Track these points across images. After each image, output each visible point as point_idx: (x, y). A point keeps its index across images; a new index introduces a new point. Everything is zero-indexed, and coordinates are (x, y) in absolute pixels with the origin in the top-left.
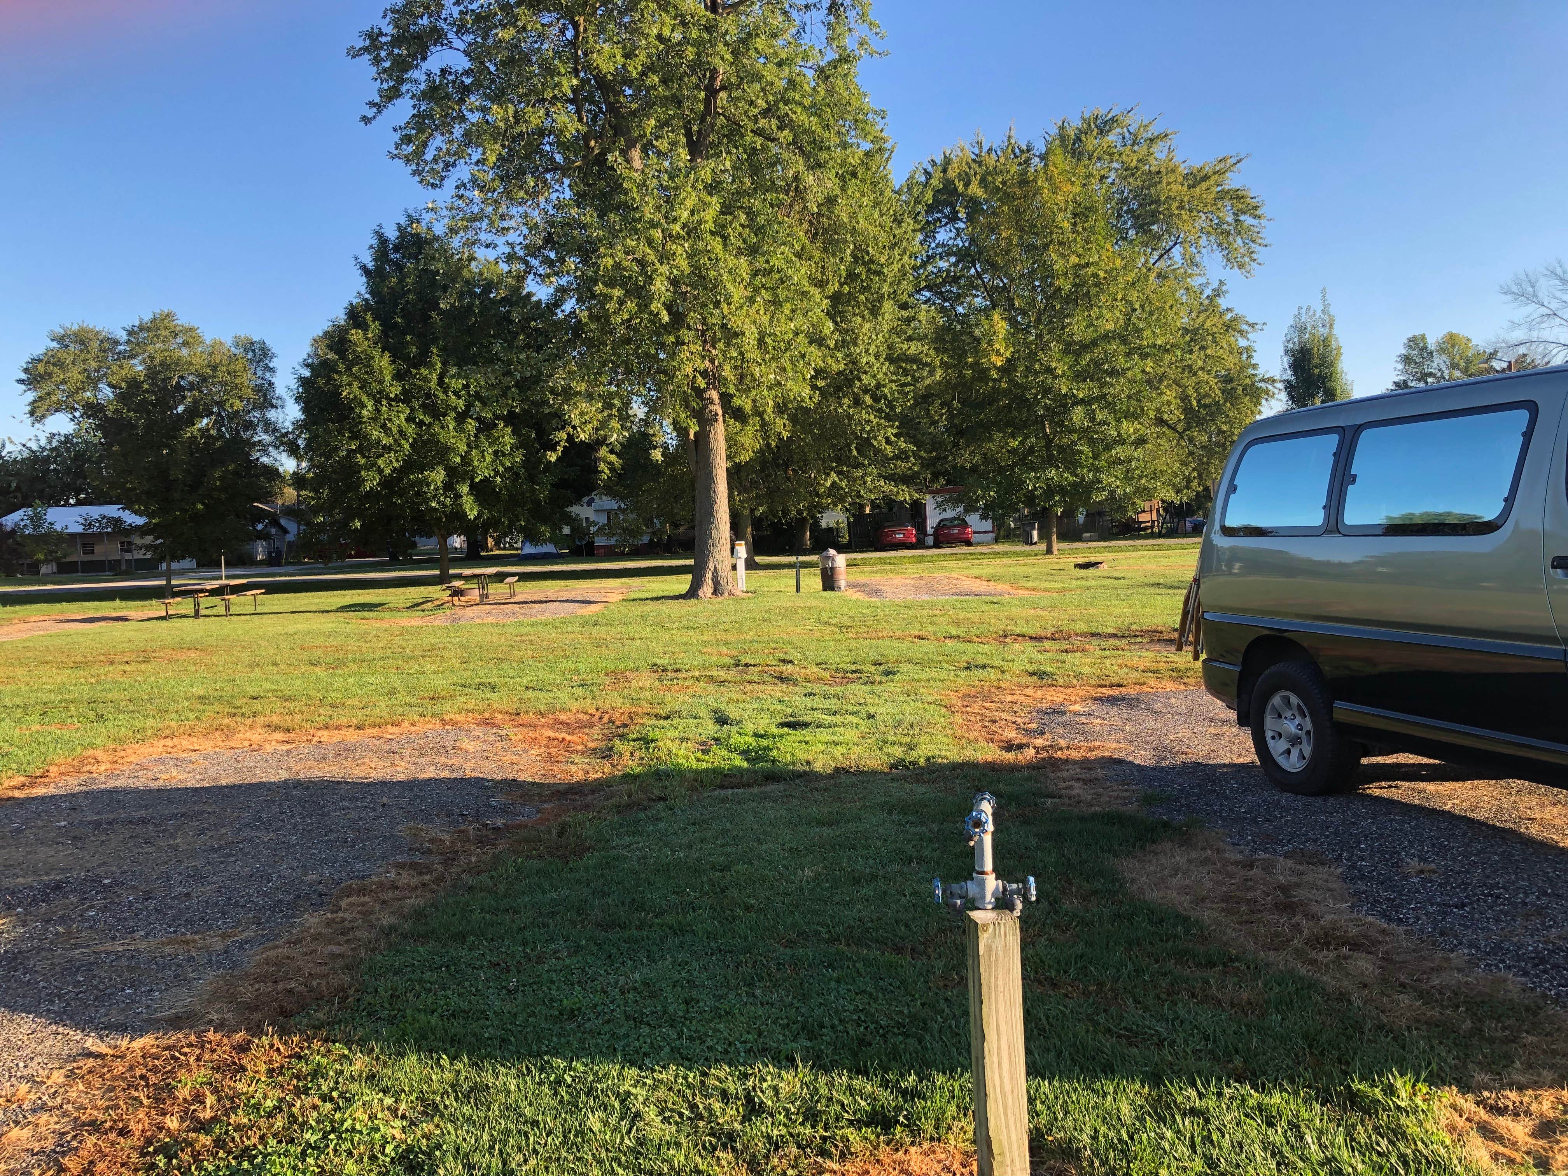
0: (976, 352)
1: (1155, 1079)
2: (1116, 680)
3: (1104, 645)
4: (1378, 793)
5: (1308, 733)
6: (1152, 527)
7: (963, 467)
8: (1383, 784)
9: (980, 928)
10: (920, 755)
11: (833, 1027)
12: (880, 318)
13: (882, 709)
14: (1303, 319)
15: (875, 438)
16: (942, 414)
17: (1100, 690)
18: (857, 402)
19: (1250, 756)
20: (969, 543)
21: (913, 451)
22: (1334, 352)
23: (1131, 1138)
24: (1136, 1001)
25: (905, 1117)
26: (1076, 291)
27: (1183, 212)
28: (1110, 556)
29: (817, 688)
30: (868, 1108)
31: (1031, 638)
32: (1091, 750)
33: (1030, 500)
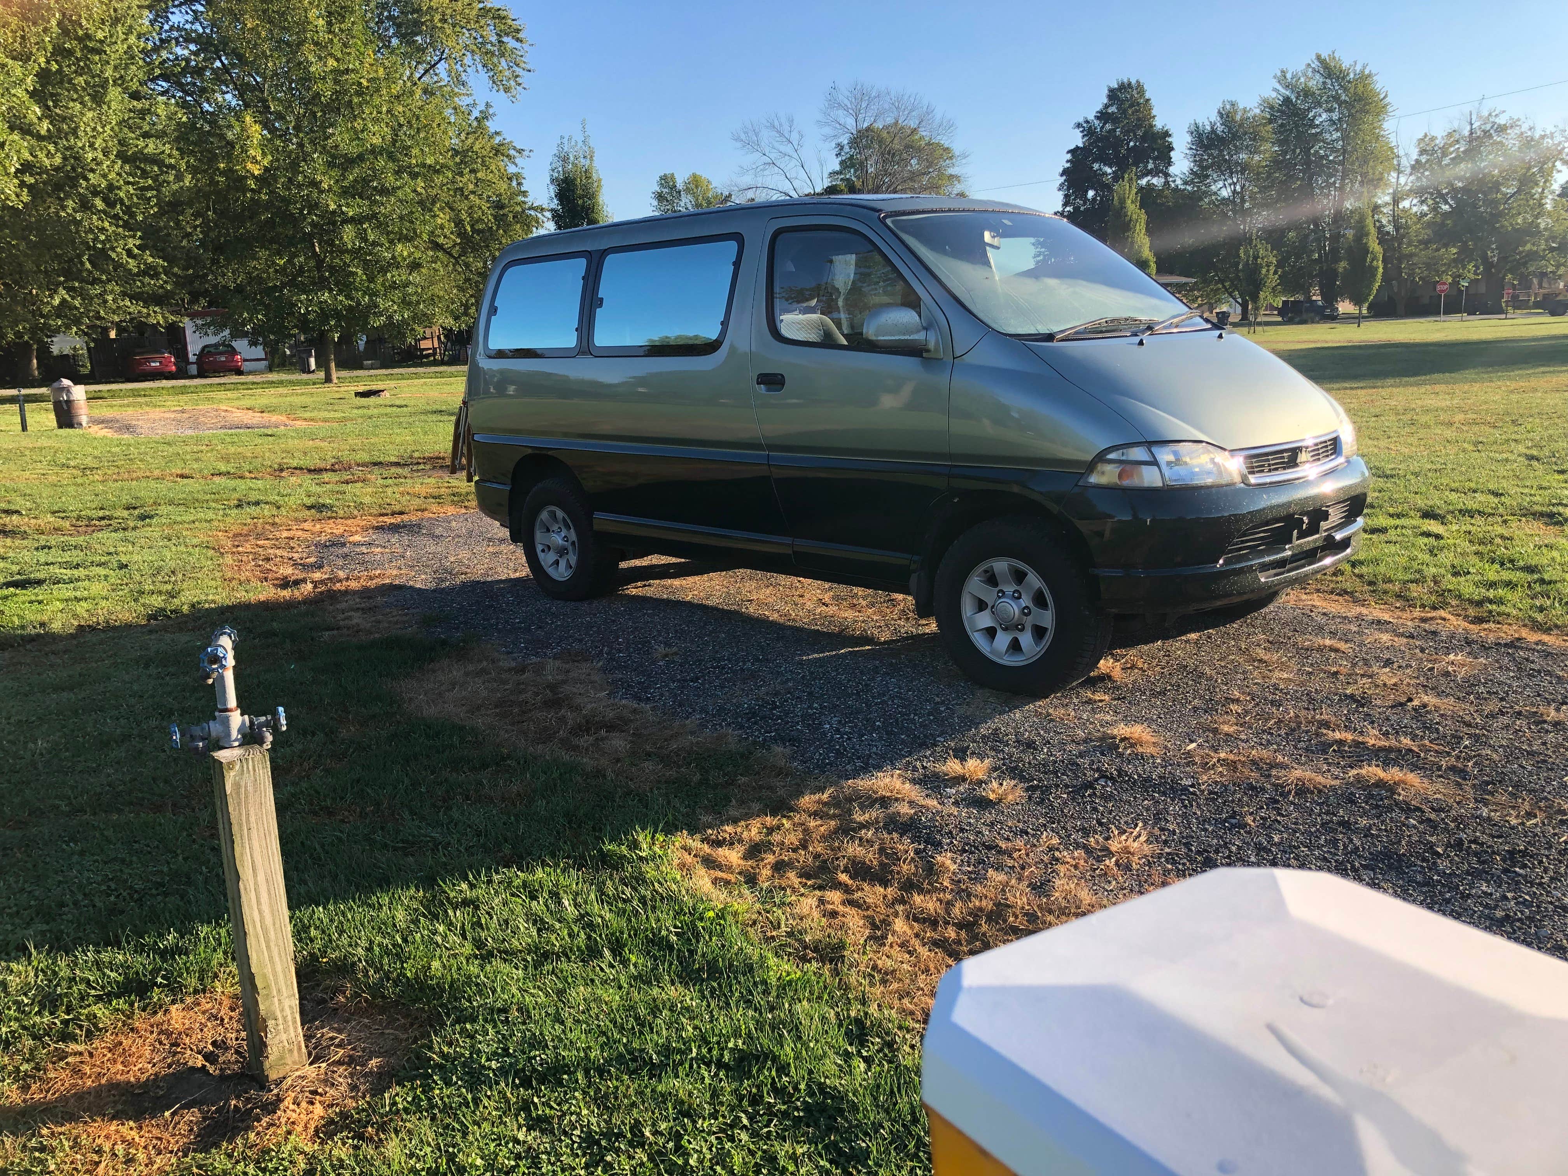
0: (229, 157)
1: (429, 882)
2: (397, 508)
3: (386, 473)
4: (634, 592)
5: (573, 543)
6: (434, 354)
7: (225, 287)
8: (639, 584)
9: (225, 767)
10: (185, 600)
11: (75, 903)
12: (105, 107)
13: (136, 557)
14: (566, 149)
15: (113, 249)
16: (195, 227)
17: (381, 519)
18: (85, 205)
19: (524, 572)
20: (239, 372)
21: (163, 267)
22: (596, 184)
23: (405, 940)
24: (412, 813)
25: (163, 977)
26: (337, 99)
27: (446, 26)
28: (392, 384)
29: (53, 540)
30: (120, 979)
31: (310, 471)
32: (371, 579)
33: (304, 323)
